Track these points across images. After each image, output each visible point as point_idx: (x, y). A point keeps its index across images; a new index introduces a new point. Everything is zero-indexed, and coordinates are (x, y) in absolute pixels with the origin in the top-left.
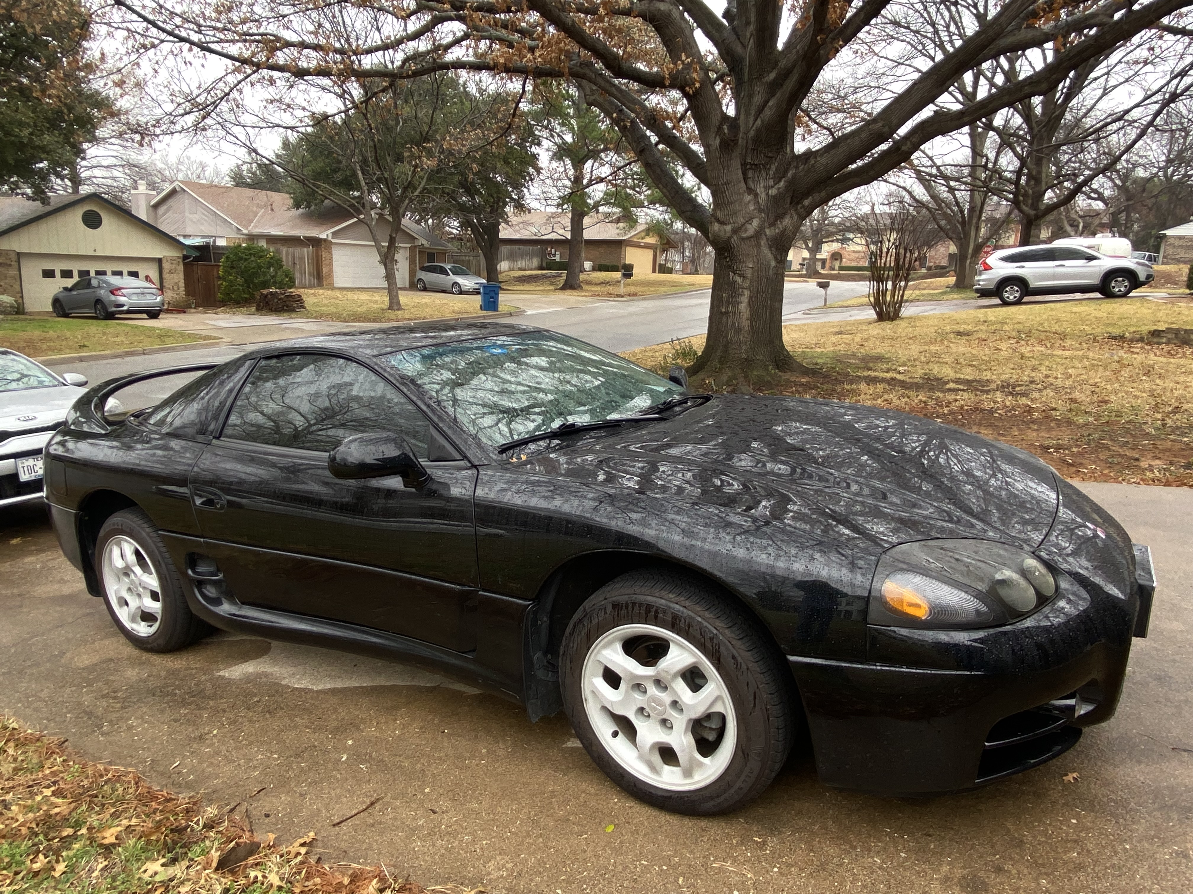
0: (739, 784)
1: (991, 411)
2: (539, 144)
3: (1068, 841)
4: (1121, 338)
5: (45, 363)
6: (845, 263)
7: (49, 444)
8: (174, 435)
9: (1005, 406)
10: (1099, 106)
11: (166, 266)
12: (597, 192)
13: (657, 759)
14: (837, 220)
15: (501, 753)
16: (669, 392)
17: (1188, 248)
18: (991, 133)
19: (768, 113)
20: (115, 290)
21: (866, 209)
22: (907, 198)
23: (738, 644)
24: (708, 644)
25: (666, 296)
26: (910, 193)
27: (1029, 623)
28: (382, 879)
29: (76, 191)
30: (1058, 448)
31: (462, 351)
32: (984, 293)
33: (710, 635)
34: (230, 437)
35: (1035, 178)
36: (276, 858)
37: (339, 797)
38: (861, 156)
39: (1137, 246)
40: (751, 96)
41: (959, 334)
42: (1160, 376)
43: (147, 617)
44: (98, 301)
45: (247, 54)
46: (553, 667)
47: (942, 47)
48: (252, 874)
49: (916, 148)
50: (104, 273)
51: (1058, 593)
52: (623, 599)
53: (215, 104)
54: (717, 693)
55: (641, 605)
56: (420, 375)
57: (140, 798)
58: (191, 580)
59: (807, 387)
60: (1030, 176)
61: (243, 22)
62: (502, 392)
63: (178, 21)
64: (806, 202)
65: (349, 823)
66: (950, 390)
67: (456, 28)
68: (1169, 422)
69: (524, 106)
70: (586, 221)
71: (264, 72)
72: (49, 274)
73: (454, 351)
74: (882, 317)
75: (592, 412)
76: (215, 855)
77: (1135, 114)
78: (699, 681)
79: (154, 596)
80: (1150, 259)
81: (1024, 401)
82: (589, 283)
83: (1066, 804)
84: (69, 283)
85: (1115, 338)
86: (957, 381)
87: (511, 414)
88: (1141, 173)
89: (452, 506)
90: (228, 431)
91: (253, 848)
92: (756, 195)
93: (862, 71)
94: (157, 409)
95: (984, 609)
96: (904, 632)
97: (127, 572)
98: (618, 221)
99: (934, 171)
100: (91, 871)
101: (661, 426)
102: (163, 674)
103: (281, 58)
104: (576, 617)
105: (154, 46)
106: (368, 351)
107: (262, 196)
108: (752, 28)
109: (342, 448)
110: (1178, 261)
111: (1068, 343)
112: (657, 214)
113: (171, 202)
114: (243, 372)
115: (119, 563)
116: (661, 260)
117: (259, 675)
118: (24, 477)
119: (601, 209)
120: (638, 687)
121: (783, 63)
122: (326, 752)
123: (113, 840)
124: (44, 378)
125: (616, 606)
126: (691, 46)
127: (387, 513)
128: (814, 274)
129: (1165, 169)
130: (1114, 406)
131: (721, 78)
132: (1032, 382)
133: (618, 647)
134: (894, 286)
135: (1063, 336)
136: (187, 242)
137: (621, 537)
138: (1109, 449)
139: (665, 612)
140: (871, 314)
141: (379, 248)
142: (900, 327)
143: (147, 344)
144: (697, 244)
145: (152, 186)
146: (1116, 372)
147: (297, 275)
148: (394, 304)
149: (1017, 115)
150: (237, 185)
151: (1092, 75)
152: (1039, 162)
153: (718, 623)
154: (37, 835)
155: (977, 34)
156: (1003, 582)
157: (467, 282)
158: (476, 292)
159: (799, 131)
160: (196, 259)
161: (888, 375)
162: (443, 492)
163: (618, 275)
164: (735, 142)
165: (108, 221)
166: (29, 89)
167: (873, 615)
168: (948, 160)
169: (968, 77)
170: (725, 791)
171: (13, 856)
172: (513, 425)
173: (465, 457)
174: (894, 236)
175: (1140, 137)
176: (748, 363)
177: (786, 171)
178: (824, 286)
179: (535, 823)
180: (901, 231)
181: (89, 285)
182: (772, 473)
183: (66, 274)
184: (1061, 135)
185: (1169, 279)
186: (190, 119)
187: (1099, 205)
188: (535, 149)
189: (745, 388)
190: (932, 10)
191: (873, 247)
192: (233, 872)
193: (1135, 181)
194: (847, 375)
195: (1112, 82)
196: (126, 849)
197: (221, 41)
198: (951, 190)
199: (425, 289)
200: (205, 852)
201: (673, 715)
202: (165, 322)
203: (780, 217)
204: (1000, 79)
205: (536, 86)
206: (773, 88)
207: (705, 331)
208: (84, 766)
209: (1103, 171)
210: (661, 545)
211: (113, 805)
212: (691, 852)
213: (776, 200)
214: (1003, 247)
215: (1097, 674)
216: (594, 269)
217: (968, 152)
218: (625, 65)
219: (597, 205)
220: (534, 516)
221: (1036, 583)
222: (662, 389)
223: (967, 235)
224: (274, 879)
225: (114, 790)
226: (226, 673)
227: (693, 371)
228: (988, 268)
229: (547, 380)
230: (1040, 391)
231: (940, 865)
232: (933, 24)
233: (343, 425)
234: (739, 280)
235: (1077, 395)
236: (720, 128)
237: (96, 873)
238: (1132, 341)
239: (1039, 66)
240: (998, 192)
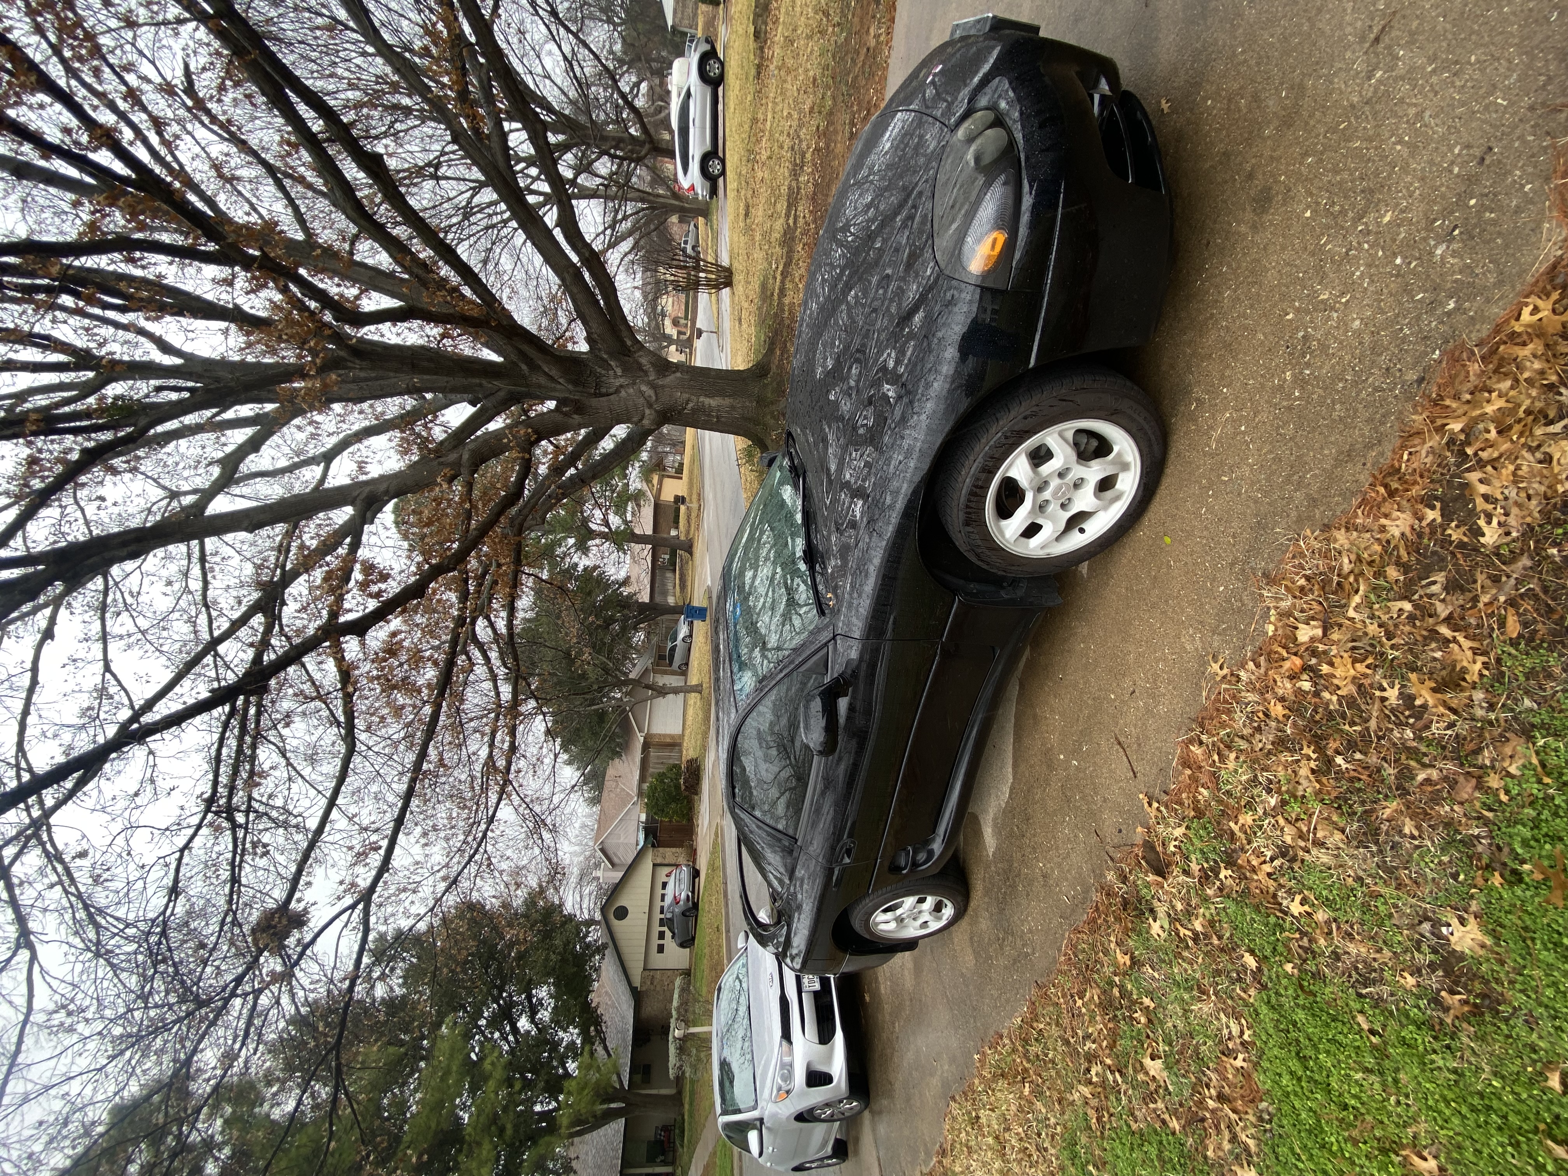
0: (1141, 420)
1: (816, 185)
2: (576, 565)
3: (1228, 109)
4: (759, 67)
5: (730, 961)
6: (681, 314)
7: (792, 969)
8: (792, 874)
9: (812, 173)
10: (559, 83)
11: (659, 861)
12: (615, 521)
13: (1109, 494)
14: (646, 320)
15: (1085, 631)
16: (781, 467)
17: (684, 6)
18: (579, 181)
19: (554, 373)
20: (676, 901)
21: (638, 294)
22: (631, 257)
23: (1013, 413)
24: (1010, 441)
25: (701, 468)
26: (626, 255)
27: (1019, 136)
28: (1191, 741)
29: (597, 923)
30: (853, 124)
31: (737, 640)
32: (714, 192)
33: (1003, 440)
34: (796, 829)
35: (618, 143)
36: (1160, 828)
37: (1111, 771)
38: (593, 295)
39: (680, 53)
40: (540, 386)
41: (747, 215)
42: (795, 30)
43: (938, 908)
44: (683, 914)
45: (497, 788)
46: (1014, 582)
47: (505, 222)
48: (1172, 849)
49: (588, 246)
50: (662, 907)
51: (993, 107)
52: (962, 516)
53: (535, 815)
54: (1056, 435)
55: (969, 501)
56: (755, 674)
57: (1093, 932)
58: (911, 871)
59: (784, 350)
60: (616, 148)
61: (473, 788)
62: (773, 609)
63: (470, 839)
64: (629, 343)
65: (1134, 764)
66: (795, 223)
67: (481, 623)
68: (837, 19)
69: (545, 576)
70: (638, 531)
71: (511, 777)
72: (661, 949)
73: (737, 647)
74: (729, 284)
75: (793, 536)
76: (1151, 878)
77: (567, 49)
78: (1043, 453)
79: (921, 901)
80: (691, 41)
81: (808, 156)
82: (688, 532)
83: (1191, 110)
84: (668, 934)
85: (759, 73)
86: (788, 216)
87: (792, 603)
88: (618, 47)
89: (867, 657)
90: (791, 832)
91: (1149, 846)
92: (621, 386)
93: (523, 292)
94: (770, 885)
95: (1003, 177)
96: (1017, 255)
97: (900, 920)
98: (639, 506)
99: (608, 232)
100: (1153, 978)
101: (810, 476)
102: (986, 900)
103: (501, 763)
104: (973, 559)
105: (489, 859)
106: (733, 716)
107: (609, 784)
108: (484, 382)
109: (812, 745)
110: (695, 15)
111: (760, 116)
112: (634, 473)
113: (610, 853)
114: (742, 815)
115: (892, 925)
116: (672, 471)
117: (995, 825)
118: (817, 986)
119: (629, 518)
120: (1042, 507)
121: (514, 357)
122: (1068, 778)
123: (1127, 957)
124: (740, 963)
125: (967, 523)
126: (498, 434)
127: (868, 712)
128: (690, 342)
129: (615, 25)
130: (818, 72)
131: (525, 412)
132: (793, 149)
133: (1004, 523)
134: (704, 271)
135: (754, 120)
136: (642, 843)
137: (907, 514)
138: (856, 77)
139: (978, 479)
140: (726, 292)
141: (652, 698)
142: (738, 267)
143: (719, 880)
144: (659, 441)
145: (597, 866)
146: (788, 72)
147: (671, 762)
148: (698, 689)
149: (565, 157)
150: (599, 802)
151: (532, 86)
152: (604, 138)
153: (993, 430)
154: (1116, 1016)
155: (496, 189)
156: (977, 159)
157: (683, 631)
158: (691, 624)
159: (570, 346)
160: (655, 837)
161: (779, 278)
162: (855, 663)
163: (683, 508)
164: (576, 402)
165: (623, 901)
166: (519, 952)
167: (1000, 286)
168: (600, 220)
169: (531, 199)
170: (1146, 434)
171: (1132, 1037)
172: (801, 602)
173: (826, 644)
174: (661, 270)
175: (586, 46)
176: (761, 401)
177: (602, 359)
178: (700, 333)
179: (1154, 606)
180: (657, 263)
181: (671, 920)
182: (858, 382)
183: (662, 935)
184: (582, 119)
185: (710, 23)
186: (546, 835)
187: (644, 86)
188: (580, 568)
189: (782, 404)
190: (475, 229)
191: (670, 288)
192: (1168, 865)
193: (625, 52)
194: (776, 314)
195: (539, 70)
196: (1137, 949)
197: (487, 808)
198: (625, 218)
199: (687, 664)
200: (1148, 885)
201: (1071, 477)
202: (703, 864)
203: (640, 367)
204: (534, 171)
205: (529, 565)
206: (534, 367)
207: (731, 437)
208: (1060, 972)
209: (615, 82)
210: (917, 479)
211: (1096, 953)
212: (1198, 467)
213: (626, 370)
214: (676, 174)
215: (1071, 71)
216: (677, 528)
217: (594, 202)
218: (512, 490)
219: (626, 522)
220: (881, 590)
221: (981, 128)
222: (778, 474)
223: (664, 206)
224: (1179, 832)
225: (1084, 951)
226: (991, 851)
227: (764, 447)
228: (692, 188)
229: (765, 571)
230: (801, 141)
231: (1239, 233)
232: (487, 228)
233: (793, 742)
234: (690, 405)
235: (807, 107)
236: (566, 414)
237: (1156, 975)
238: (762, 58)
239: (524, 135)
240: (629, 176)
